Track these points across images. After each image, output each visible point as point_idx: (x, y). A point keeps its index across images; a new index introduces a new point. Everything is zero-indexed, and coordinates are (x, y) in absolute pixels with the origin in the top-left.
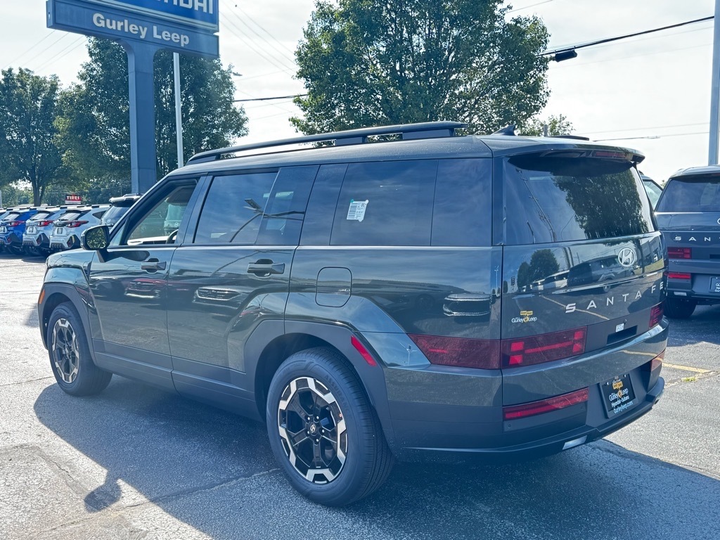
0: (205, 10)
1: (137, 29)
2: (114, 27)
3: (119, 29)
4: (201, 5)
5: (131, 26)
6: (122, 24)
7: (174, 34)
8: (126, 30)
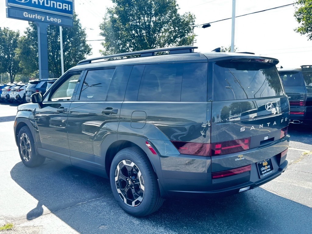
0: (67, 9)
1: (40, 17)
2: (31, 17)
3: (34, 17)
4: (66, 7)
5: (38, 16)
6: (35, 16)
7: (55, 19)
8: (36, 18)
